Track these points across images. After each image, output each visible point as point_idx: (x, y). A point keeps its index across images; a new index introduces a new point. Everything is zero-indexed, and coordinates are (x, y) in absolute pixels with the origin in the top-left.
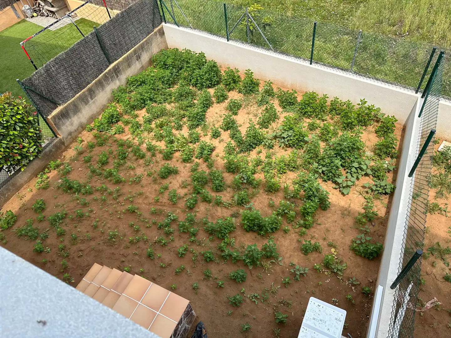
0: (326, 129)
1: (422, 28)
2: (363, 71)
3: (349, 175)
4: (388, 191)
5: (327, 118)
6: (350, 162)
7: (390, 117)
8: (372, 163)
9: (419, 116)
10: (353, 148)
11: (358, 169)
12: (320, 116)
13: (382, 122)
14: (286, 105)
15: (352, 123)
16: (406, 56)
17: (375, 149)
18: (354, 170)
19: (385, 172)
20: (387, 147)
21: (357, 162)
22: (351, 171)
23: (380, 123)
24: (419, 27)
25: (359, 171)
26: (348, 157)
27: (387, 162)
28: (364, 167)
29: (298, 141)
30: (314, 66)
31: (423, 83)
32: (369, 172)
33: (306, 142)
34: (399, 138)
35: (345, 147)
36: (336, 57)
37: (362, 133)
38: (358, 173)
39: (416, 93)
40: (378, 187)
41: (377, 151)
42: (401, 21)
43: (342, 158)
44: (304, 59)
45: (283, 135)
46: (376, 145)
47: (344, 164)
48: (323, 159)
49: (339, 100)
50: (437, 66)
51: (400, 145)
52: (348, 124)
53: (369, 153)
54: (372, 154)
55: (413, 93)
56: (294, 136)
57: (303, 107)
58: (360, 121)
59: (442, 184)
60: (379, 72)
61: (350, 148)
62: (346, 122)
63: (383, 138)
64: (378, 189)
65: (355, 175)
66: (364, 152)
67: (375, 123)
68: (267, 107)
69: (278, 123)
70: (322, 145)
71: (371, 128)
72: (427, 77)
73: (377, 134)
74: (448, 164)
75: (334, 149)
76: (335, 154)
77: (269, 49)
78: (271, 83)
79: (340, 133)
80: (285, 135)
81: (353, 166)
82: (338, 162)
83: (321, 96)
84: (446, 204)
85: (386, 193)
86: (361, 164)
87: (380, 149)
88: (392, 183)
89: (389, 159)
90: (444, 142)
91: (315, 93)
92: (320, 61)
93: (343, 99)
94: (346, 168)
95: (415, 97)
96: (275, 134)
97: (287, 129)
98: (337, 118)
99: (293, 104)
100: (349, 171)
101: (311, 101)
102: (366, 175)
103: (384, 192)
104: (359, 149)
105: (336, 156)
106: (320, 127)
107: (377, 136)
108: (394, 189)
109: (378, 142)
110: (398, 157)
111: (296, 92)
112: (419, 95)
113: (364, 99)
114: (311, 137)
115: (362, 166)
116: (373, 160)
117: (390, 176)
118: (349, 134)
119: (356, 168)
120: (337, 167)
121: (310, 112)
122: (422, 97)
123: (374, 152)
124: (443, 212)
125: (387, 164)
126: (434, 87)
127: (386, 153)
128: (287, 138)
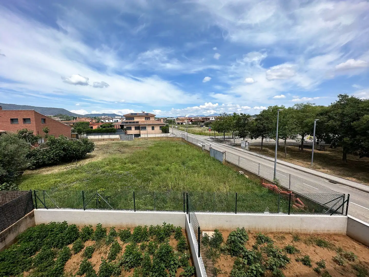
0: (151, 246)
1: (176, 186)
2: (159, 209)
3: (171, 272)
4: (193, 272)
5: (149, 238)
6: (169, 262)
7: (178, 227)
8: (180, 257)
9: (190, 223)
10: (168, 252)
11: (174, 265)
12: (145, 239)
13: (175, 231)
14: (125, 239)
15: (162, 237)
16: (174, 198)
17: (178, 248)
18: (172, 266)
19: (187, 260)
20: (183, 244)
21: (172, 260)
22: (171, 268)
23: (175, 232)
24: (175, 186)
25: (175, 266)
26: (167, 259)
27: (186, 254)
28: (177, 262)
29: (137, 260)
30: (137, 212)
31: (185, 208)
32: (180, 264)
33: (142, 259)
34: (185, 237)
35: (164, 253)
36: (146, 205)
37: (169, 241)
38: (175, 268)
39: (184, 212)
40: (187, 272)
41: (179, 249)
42: (167, 185)
43: (164, 261)
44: (131, 210)
45: (126, 260)
46: (177, 246)
47: (166, 265)
48: (154, 267)
49: (153, 226)
50: (187, 199)
51: (187, 241)
52: (161, 238)
53: (176, 252)
54: (177, 251)
55: (183, 213)
56: (134, 258)
57: (135, 236)
58: (166, 235)
59: (212, 255)
60: (166, 207)
61: (166, 253)
62: (159, 237)
63: (179, 240)
64: (188, 273)
65: (174, 270)
66: (173, 252)
67: (173, 233)
68: (113, 244)
69: (121, 252)
70: (151, 257)
71: (172, 237)
72: (186, 204)
73: (176, 239)
74: (209, 242)
75: (158, 257)
76: (160, 260)
77: (111, 209)
78: (114, 228)
79: (159, 245)
80: (128, 260)
81: (171, 264)
82: (163, 265)
83: (143, 227)
84: (219, 266)
85: (193, 274)
86: (174, 261)
87: (180, 247)
88: (193, 265)
89: (186, 251)
90: (203, 232)
91: (140, 226)
92: (139, 209)
93: (155, 225)
94: (168, 267)
95: (185, 214)
96: (120, 262)
97: (128, 255)
98: (154, 237)
99: (129, 236)
100: (170, 269)
101: (139, 231)
102: (179, 267)
103: (191, 274)
104: (170, 251)
105: (161, 262)
106: (147, 246)
107: (176, 240)
108: (195, 269)
109: (178, 243)
110: (189, 247)
111: (129, 229)
112: (186, 213)
113: (164, 222)
114: (144, 254)
115: (175, 262)
116: (179, 255)
117: (190, 261)
118: (163, 244)
119: (173, 265)
120: (164, 269)
121: (140, 238)
122: (187, 214)
123: (178, 250)
124: (220, 272)
125: (186, 255)
126: (190, 207)
127: (183, 248)
128: (129, 261)
